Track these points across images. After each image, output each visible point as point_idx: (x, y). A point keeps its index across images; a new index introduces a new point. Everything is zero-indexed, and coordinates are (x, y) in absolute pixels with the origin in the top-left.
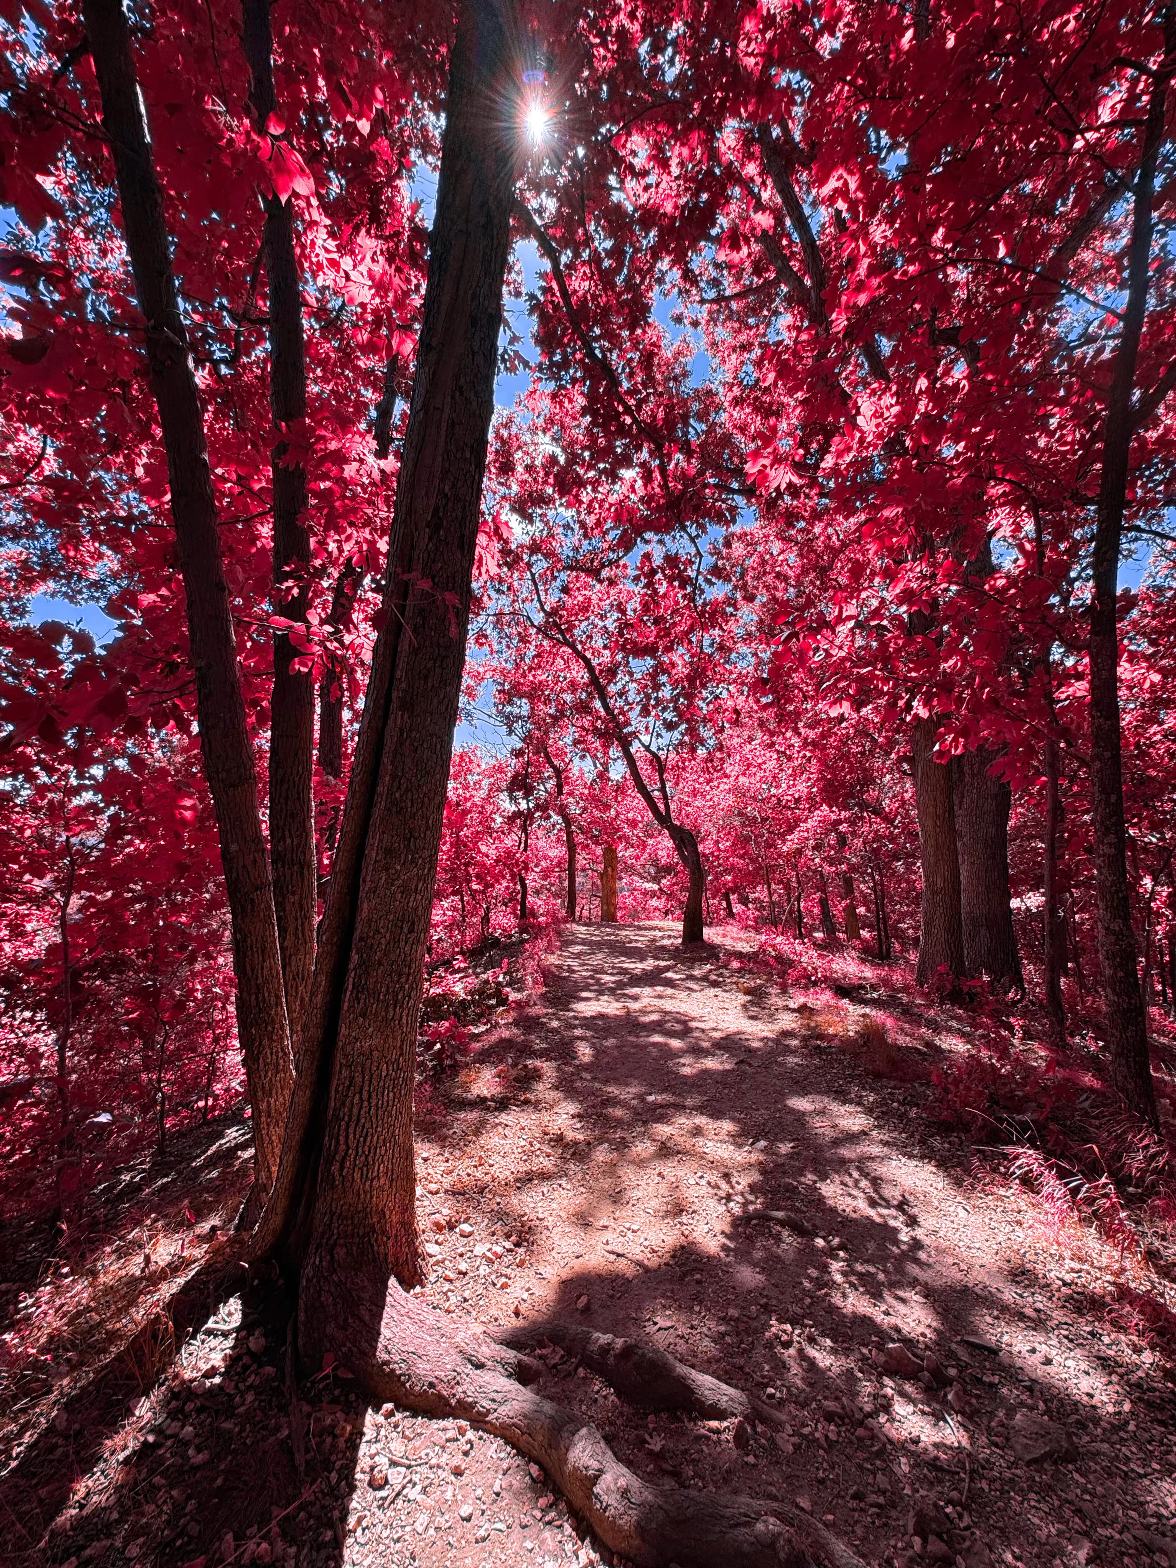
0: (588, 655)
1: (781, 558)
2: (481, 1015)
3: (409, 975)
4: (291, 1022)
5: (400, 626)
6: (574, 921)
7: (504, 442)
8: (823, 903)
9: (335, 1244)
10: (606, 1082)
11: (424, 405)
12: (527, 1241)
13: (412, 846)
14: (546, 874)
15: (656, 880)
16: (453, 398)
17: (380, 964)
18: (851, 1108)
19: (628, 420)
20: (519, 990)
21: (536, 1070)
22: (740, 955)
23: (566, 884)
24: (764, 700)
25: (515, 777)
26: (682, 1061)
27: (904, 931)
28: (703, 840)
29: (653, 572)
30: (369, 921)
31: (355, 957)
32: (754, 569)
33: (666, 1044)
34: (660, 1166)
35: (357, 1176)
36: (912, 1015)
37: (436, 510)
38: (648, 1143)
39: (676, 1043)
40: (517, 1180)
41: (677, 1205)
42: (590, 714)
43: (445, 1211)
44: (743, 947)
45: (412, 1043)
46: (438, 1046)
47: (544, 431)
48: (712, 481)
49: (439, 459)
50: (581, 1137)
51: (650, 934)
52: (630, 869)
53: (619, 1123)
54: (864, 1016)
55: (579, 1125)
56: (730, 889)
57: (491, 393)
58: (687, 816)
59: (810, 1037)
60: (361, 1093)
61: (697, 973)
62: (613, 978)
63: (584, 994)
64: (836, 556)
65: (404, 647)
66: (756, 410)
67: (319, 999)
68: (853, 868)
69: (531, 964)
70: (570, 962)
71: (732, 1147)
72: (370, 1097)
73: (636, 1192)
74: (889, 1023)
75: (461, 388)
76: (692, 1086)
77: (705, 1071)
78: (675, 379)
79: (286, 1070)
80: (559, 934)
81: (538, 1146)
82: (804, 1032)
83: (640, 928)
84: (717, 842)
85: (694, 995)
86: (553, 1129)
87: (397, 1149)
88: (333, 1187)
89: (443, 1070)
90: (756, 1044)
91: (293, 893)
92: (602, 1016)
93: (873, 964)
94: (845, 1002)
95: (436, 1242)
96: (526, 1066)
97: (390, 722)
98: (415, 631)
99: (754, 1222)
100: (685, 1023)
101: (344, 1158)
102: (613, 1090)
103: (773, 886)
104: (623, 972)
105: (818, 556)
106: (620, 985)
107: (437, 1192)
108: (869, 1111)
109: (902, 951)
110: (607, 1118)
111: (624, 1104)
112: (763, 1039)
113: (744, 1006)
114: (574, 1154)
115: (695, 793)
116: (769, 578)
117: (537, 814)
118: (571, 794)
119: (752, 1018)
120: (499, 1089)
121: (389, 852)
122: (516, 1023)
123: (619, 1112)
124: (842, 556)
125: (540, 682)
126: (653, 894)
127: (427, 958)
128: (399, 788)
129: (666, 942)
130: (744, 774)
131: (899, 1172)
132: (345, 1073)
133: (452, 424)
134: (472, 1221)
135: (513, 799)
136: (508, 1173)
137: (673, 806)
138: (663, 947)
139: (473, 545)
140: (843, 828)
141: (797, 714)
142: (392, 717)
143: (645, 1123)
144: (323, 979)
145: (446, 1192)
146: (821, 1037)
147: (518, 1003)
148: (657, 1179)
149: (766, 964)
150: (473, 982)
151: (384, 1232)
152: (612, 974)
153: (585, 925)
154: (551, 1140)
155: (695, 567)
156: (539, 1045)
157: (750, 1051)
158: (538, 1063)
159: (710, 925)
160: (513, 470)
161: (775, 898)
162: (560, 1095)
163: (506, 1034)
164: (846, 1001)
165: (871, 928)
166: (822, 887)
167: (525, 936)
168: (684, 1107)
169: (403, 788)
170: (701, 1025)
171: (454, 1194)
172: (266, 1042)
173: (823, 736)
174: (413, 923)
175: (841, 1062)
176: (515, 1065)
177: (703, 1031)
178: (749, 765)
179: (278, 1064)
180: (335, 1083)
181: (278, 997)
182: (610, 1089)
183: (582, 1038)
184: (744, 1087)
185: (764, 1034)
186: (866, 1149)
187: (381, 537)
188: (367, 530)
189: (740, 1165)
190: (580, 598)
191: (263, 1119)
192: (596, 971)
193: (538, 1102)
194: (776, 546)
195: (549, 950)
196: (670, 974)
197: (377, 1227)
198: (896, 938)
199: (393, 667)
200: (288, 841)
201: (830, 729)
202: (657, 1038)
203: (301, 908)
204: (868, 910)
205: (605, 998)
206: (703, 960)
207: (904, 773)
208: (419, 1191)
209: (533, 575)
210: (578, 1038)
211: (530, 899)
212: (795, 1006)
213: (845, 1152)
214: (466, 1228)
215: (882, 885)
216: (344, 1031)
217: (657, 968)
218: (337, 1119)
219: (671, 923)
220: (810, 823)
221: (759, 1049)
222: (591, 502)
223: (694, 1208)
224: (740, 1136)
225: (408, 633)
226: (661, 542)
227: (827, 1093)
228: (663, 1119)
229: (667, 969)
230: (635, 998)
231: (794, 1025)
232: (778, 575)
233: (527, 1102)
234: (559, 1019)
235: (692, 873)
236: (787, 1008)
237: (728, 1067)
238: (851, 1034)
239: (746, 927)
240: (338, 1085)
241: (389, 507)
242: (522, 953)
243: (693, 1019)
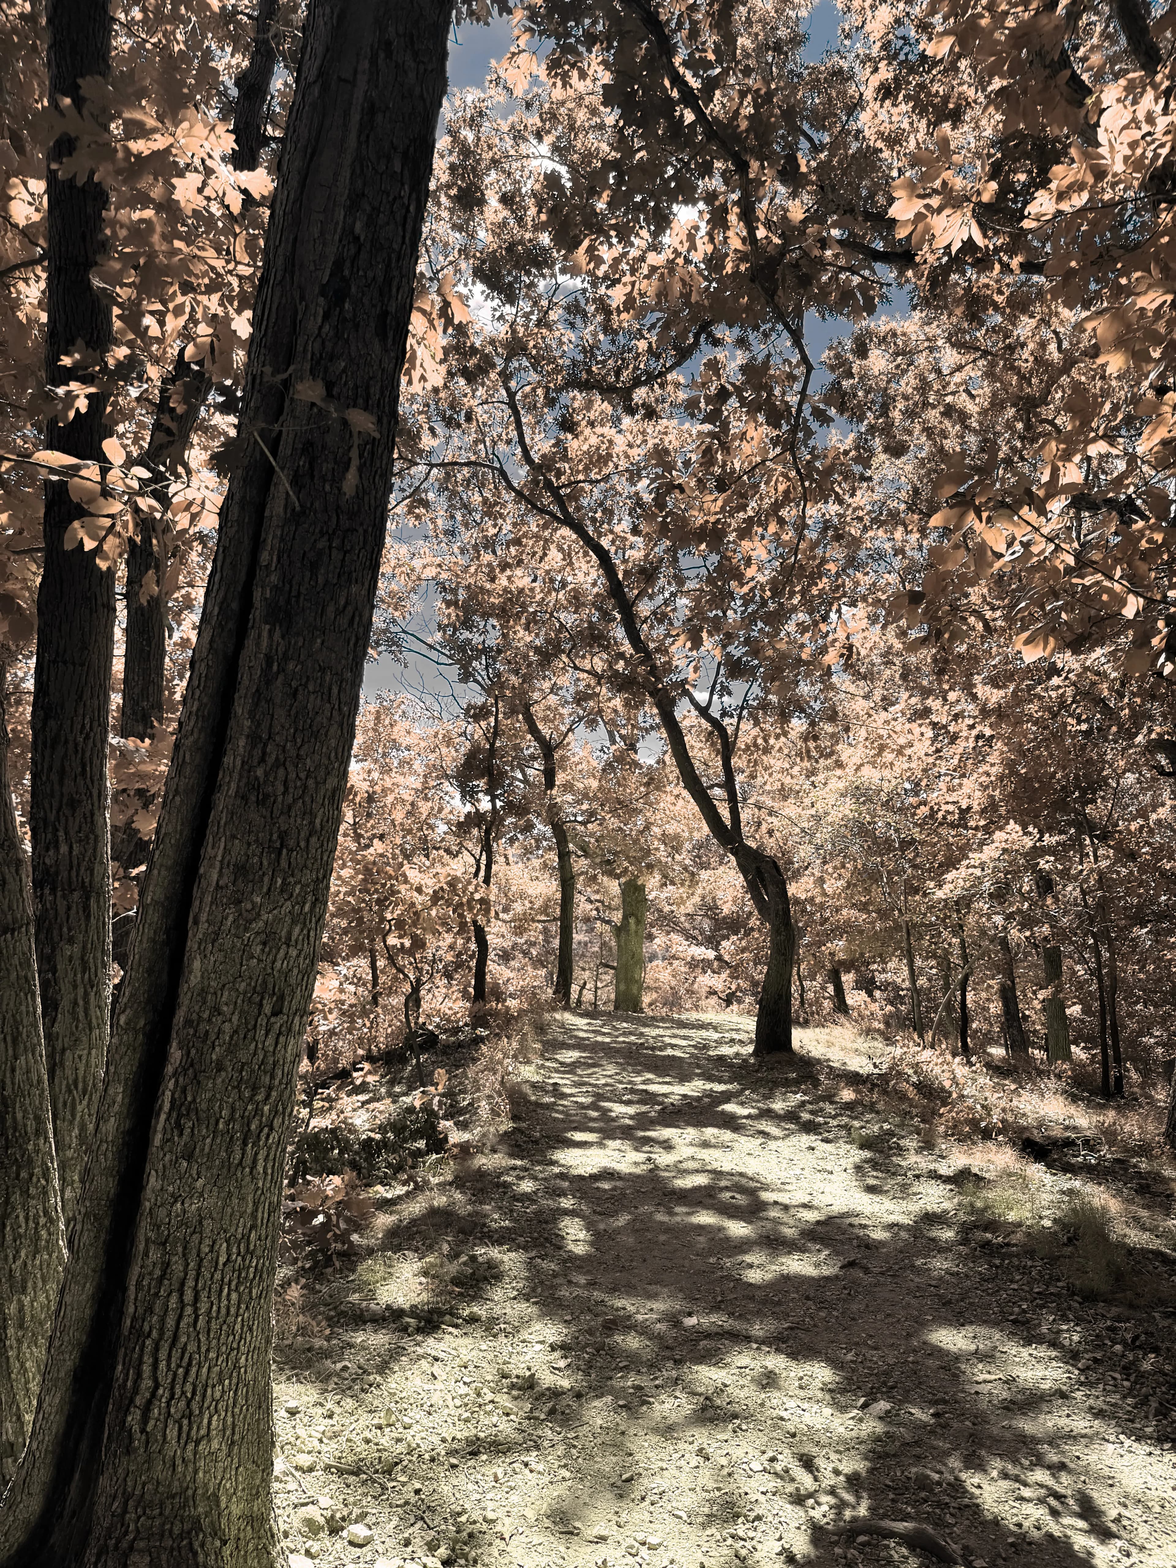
0: (605, 542)
1: (958, 378)
2: (398, 1168)
3: (270, 1089)
4: (63, 1167)
5: (271, 470)
6: (567, 1008)
7: (466, 152)
8: (1008, 996)
9: (131, 1548)
10: (614, 1290)
11: (321, 74)
12: (465, 1557)
13: (284, 864)
14: (520, 926)
15: (712, 941)
16: (373, 62)
17: (220, 1068)
18: (1042, 1351)
19: (689, 117)
20: (463, 1126)
21: (491, 1265)
22: (854, 1079)
23: (556, 943)
24: (914, 634)
25: (471, 756)
26: (748, 1258)
27: (1148, 1049)
28: (797, 875)
29: (723, 395)
30: (203, 992)
31: (176, 1054)
32: (906, 398)
33: (721, 1229)
34: (701, 1436)
35: (172, 1433)
36: (1155, 1195)
37: (338, 265)
38: (683, 1399)
39: (738, 1229)
40: (451, 1453)
41: (730, 1505)
42: (606, 648)
43: (325, 1502)
44: (860, 1065)
45: (274, 1208)
46: (321, 1218)
47: (539, 136)
48: (835, 233)
49: (346, 173)
50: (566, 1384)
51: (699, 1035)
52: (669, 922)
53: (633, 1362)
54: (1071, 1192)
55: (562, 1364)
56: (841, 963)
57: (443, 55)
58: (770, 833)
59: (975, 1226)
60: (181, 1294)
61: (778, 1106)
62: (631, 1110)
63: (579, 1136)
64: (1053, 380)
65: (276, 508)
66: (921, 109)
67: (111, 1126)
68: (1060, 934)
69: (490, 1082)
70: (556, 1078)
71: (828, 1411)
72: (196, 1299)
73: (658, 1479)
74: (1114, 1206)
75: (389, 44)
76: (765, 1302)
77: (786, 1278)
78: (777, 48)
79: (51, 1246)
80: (541, 1029)
81: (489, 1396)
82: (962, 1217)
83: (682, 1025)
84: (821, 881)
85: (773, 1145)
86: (518, 1368)
87: (242, 1391)
88: (129, 1450)
89: (328, 1262)
90: (879, 1235)
91: (71, 941)
92: (607, 1174)
93: (1090, 1104)
94: (1036, 1171)
95: (308, 1553)
96: (473, 1258)
97: (250, 643)
98: (296, 481)
99: (862, 1539)
100: (752, 1193)
101: (149, 1403)
102: (625, 1304)
103: (918, 962)
104: (648, 1098)
105: (1022, 377)
106: (643, 1121)
107: (311, 1469)
108: (1071, 1356)
109: (1142, 1086)
110: (612, 1352)
111: (643, 1330)
112: (891, 1226)
113: (858, 1168)
114: (552, 1412)
115: (784, 793)
116: (933, 416)
117: (509, 820)
118: (568, 787)
119: (871, 1189)
120: (425, 1296)
121: (241, 870)
122: (459, 1182)
123: (633, 1342)
124: (1064, 380)
125: (521, 591)
126: (705, 965)
127: (305, 1066)
128: (262, 760)
129: (726, 1051)
130: (873, 764)
131: (1118, 1463)
132: (155, 1255)
133: (371, 110)
134: (370, 1520)
135: (468, 794)
136: (436, 1440)
137: (745, 815)
138: (721, 1059)
139: (403, 333)
140: (1045, 864)
141: (972, 661)
142: (253, 634)
143: (678, 1362)
144: (118, 1093)
145: (327, 1468)
146: (993, 1225)
147: (465, 1149)
148: (695, 1460)
149: (903, 1097)
150: (385, 1109)
151: (216, 1532)
152: (628, 1103)
153: (586, 1015)
154: (513, 1386)
155: (797, 387)
156: (498, 1221)
157: (868, 1245)
158: (495, 1253)
159: (805, 1024)
160: (482, 202)
161: (922, 982)
162: (533, 1310)
163: (440, 1201)
164: (1041, 1167)
165: (1089, 1041)
166: (1008, 968)
167: (482, 1032)
168: (748, 1339)
169: (271, 760)
170: (783, 1198)
171: (341, 1472)
172: (16, 1198)
173: (1017, 699)
174: (282, 998)
175: (1025, 1271)
176: (454, 1256)
177: (786, 1208)
178: (882, 748)
179: (38, 1238)
180: (135, 1271)
181: (39, 1120)
182: (619, 1303)
183: (572, 1213)
184: (854, 1307)
185: (892, 1219)
186: (1063, 1422)
187: (239, 312)
188: (215, 297)
189: (842, 1441)
190: (594, 440)
191: (11, 1331)
192: (599, 1097)
193: (493, 1320)
194: (950, 357)
195: (522, 1055)
196: (730, 1107)
197: (205, 1523)
198: (1134, 1061)
199: (257, 544)
200: (64, 849)
201: (1030, 688)
202: (705, 1218)
203: (85, 968)
204: (1086, 1011)
205: (617, 1143)
206: (790, 1085)
207: (1162, 772)
208: (279, 1465)
209: (511, 395)
210: (566, 1212)
211: (492, 967)
212: (949, 1172)
213: (1027, 1426)
214: (359, 1531)
215: (1113, 969)
216: (153, 1182)
217: (710, 1094)
218: (141, 1335)
219: (735, 1018)
220: (989, 853)
221: (881, 1243)
222: (616, 261)
223: (758, 1511)
224: (843, 1391)
225: (283, 482)
226: (742, 343)
227: (995, 1324)
228: (711, 1357)
229: (727, 1097)
230: (668, 1146)
231: (947, 1205)
232: (949, 411)
233: (473, 1319)
234: (535, 1178)
235: (775, 932)
236: (934, 1175)
237: (827, 1271)
238: (1047, 1223)
239: (868, 1032)
240: (141, 1277)
241: (253, 257)
242: (475, 1060)
243: (766, 1188)
